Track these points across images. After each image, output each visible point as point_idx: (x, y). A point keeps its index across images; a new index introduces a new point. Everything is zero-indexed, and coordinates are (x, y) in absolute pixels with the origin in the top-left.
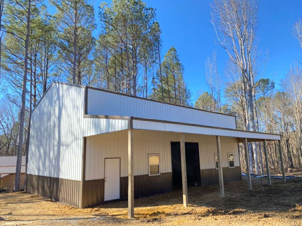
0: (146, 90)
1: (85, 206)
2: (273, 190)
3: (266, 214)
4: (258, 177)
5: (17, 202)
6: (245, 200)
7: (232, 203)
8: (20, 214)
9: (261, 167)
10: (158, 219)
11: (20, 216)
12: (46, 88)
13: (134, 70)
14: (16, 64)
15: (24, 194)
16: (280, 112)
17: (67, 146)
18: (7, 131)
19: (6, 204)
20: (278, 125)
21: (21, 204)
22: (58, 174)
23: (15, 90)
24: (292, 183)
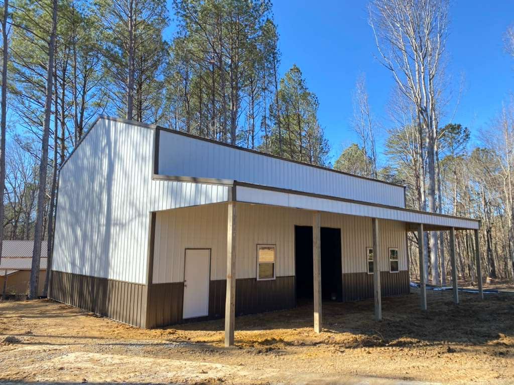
0: (253, 137)
1: (151, 325)
2: (462, 311)
3: (451, 348)
4: (437, 289)
5: (38, 315)
6: (415, 325)
7: (394, 328)
8: (46, 334)
9: (441, 274)
10: (274, 349)
11: (46, 338)
12: (82, 126)
13: (232, 101)
14: (30, 84)
15: (47, 304)
16: (479, 182)
17: (122, 226)
18: (13, 199)
19: (19, 318)
20: (474, 205)
21: (45, 319)
22: (106, 272)
23: (30, 128)
24: (494, 302)
